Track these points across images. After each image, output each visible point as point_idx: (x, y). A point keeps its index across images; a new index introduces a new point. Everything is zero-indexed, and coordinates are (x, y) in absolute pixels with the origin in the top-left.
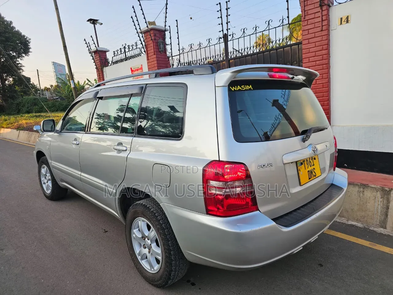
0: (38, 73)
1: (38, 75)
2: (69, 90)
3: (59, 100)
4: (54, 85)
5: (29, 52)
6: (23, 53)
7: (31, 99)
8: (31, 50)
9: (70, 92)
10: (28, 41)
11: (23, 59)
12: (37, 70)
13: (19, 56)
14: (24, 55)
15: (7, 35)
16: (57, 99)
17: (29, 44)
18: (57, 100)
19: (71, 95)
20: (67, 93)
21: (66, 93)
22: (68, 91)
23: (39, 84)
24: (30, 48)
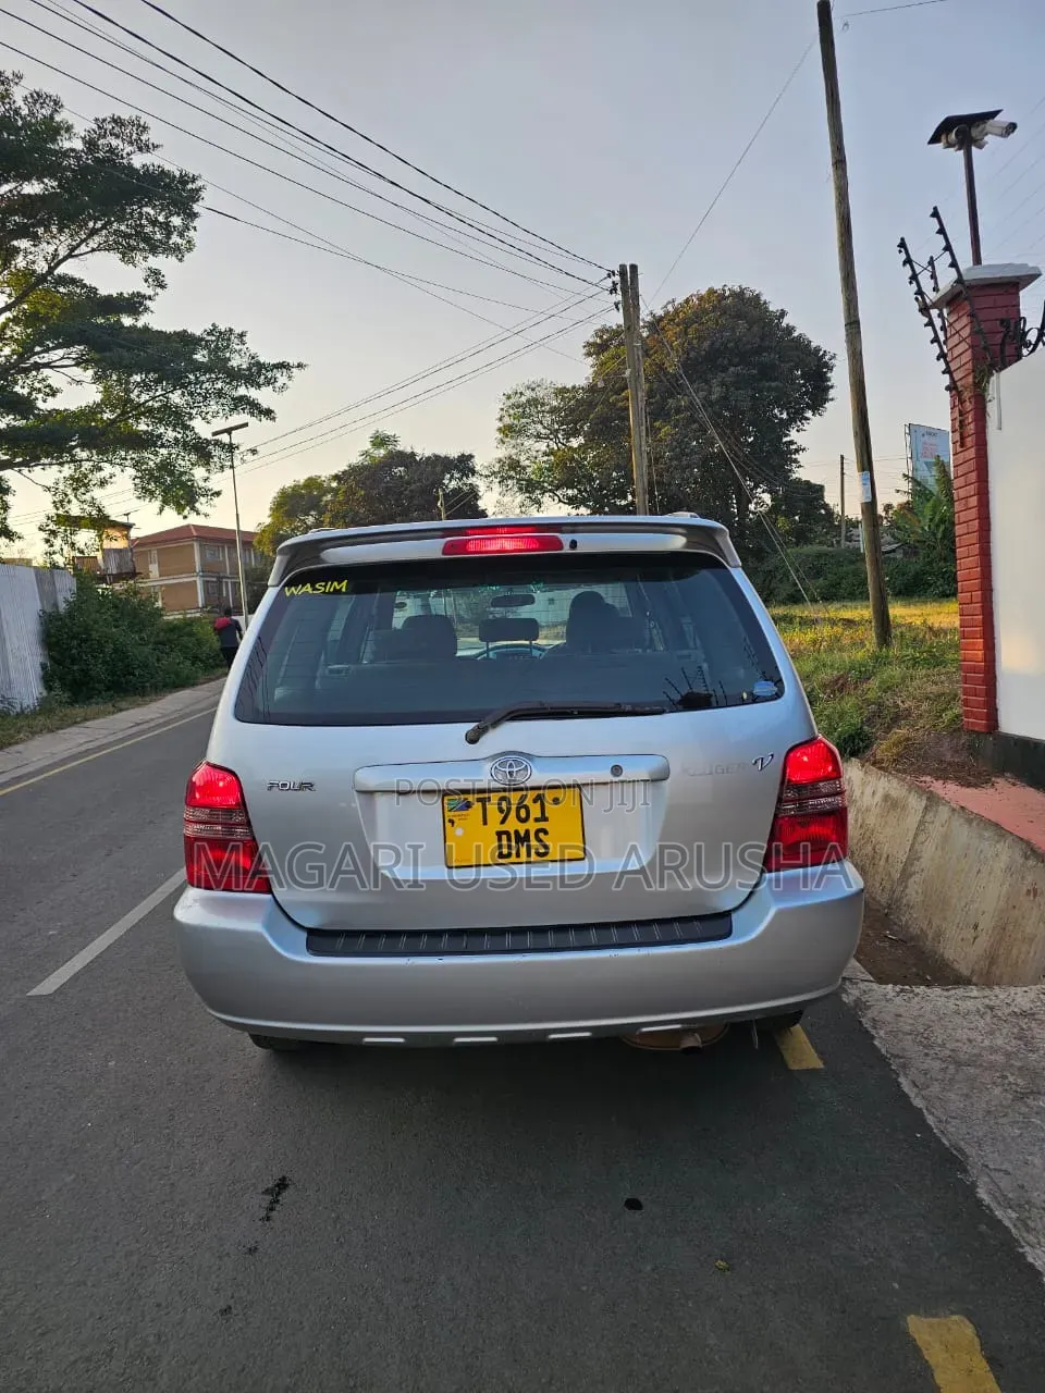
0: (842, 469)
1: (843, 474)
2: (937, 518)
3: (899, 556)
4: (895, 504)
5: (827, 400)
6: (809, 407)
7: (808, 556)
8: (832, 394)
9: (938, 526)
10: (826, 365)
11: (806, 427)
12: (842, 457)
13: (797, 416)
14: (809, 414)
15: (765, 357)
16: (894, 551)
17: (829, 375)
18: (891, 555)
19: (939, 536)
20: (926, 528)
21: (923, 529)
22: (931, 520)
23: (840, 506)
24: (832, 387)
